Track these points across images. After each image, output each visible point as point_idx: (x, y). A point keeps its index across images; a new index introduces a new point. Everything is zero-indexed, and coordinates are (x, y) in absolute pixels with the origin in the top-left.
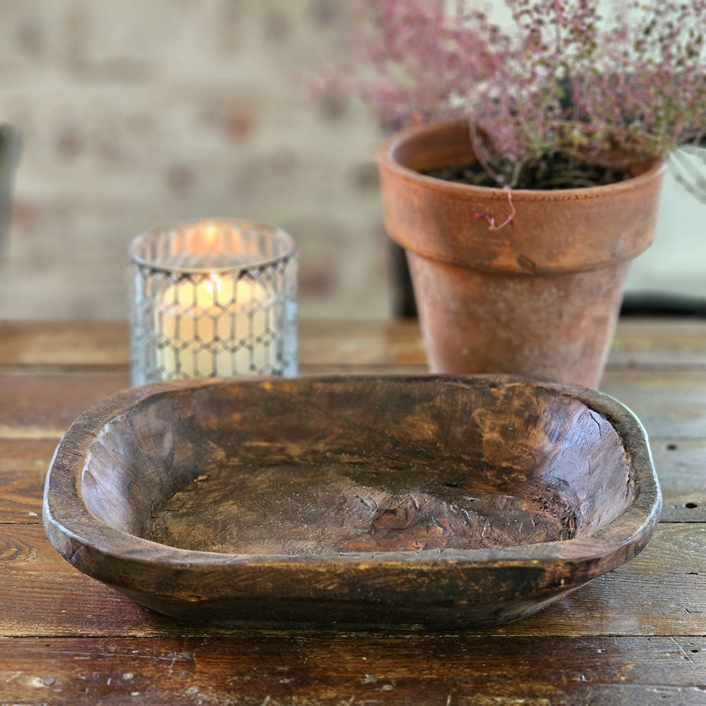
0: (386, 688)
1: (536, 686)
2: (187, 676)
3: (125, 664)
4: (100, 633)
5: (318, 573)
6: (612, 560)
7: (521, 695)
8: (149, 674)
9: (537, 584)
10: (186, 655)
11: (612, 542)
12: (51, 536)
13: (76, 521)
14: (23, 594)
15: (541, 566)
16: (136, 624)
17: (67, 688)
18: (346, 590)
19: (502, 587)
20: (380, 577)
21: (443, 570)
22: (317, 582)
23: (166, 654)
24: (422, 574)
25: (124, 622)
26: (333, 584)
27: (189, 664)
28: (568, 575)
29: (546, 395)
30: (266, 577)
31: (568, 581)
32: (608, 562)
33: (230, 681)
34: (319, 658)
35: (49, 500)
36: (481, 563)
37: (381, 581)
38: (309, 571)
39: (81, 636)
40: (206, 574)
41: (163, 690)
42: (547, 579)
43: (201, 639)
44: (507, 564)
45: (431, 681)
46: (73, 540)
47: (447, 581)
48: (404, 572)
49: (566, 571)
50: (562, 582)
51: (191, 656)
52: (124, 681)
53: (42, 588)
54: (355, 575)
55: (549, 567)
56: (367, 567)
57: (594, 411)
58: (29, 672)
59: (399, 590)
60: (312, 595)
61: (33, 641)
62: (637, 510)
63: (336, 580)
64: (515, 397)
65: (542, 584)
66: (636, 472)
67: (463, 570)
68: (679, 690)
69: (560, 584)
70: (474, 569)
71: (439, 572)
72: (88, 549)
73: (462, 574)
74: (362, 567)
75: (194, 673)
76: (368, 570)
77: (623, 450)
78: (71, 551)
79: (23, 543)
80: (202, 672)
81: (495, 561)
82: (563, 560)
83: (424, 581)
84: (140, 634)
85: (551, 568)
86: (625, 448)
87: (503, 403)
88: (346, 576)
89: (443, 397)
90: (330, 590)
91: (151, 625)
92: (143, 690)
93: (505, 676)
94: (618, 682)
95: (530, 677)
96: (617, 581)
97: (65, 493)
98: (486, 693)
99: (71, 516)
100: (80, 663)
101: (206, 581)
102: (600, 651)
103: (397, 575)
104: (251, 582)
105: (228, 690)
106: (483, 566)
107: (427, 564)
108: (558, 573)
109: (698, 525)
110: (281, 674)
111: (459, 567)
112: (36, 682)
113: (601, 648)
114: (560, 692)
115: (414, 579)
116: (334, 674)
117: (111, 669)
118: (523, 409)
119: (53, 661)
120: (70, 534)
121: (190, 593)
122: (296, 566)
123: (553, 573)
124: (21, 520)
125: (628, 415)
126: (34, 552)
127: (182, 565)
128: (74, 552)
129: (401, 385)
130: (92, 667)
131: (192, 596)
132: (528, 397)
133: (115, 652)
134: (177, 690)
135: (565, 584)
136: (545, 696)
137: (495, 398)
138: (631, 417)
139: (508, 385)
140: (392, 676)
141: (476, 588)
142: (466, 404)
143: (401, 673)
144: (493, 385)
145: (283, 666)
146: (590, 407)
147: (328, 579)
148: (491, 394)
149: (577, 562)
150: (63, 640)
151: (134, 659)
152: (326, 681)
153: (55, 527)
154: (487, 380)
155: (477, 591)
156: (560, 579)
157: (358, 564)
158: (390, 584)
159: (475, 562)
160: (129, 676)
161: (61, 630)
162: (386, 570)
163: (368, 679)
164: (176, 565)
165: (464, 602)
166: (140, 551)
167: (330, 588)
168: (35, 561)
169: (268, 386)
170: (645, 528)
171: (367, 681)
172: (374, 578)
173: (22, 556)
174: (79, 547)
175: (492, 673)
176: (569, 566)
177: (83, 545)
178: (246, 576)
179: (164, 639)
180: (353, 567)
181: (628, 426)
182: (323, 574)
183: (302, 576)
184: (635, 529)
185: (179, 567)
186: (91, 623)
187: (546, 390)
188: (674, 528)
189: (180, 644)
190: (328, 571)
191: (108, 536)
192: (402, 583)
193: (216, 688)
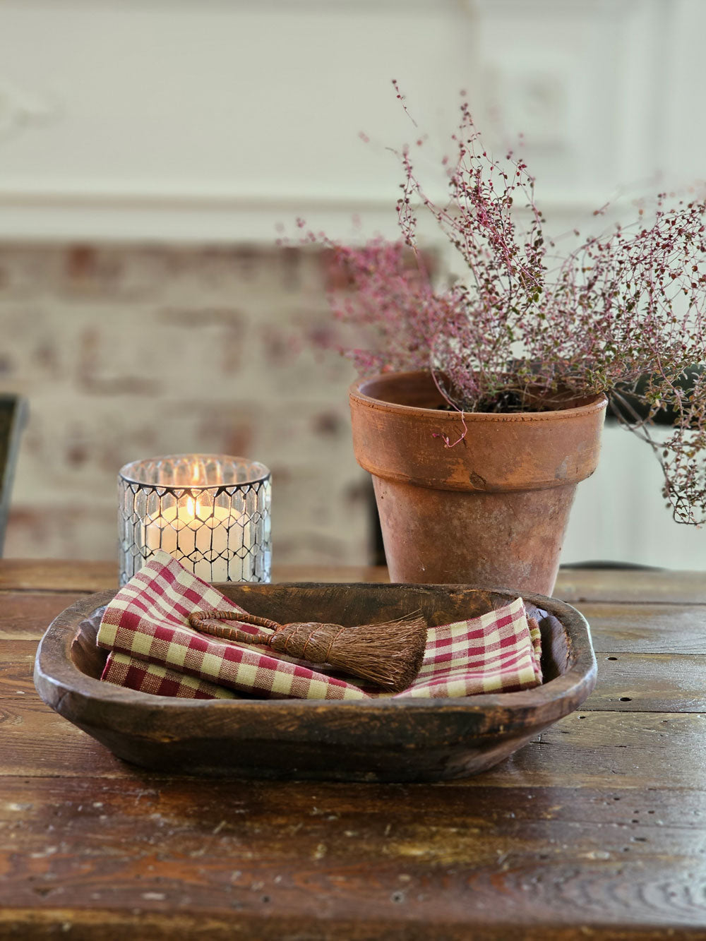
0: (332, 818)
1: (469, 820)
2: (152, 806)
3: (95, 797)
4: (75, 775)
5: (281, 716)
6: (548, 711)
7: (454, 825)
8: (116, 804)
9: (478, 729)
10: (152, 791)
11: (547, 695)
12: (40, 690)
13: (63, 674)
14: (6, 747)
15: (482, 712)
16: (109, 770)
17: (41, 811)
18: (305, 732)
19: (446, 731)
20: (336, 720)
21: (394, 714)
22: (279, 723)
23: (134, 791)
24: (373, 717)
25: (97, 768)
26: (292, 726)
27: (155, 799)
28: (507, 721)
29: (500, 599)
30: (233, 718)
31: (507, 727)
32: (544, 712)
33: (190, 811)
34: (273, 796)
35: (40, 660)
36: (428, 708)
37: (337, 723)
38: (271, 713)
39: (58, 777)
40: (178, 715)
41: (129, 815)
42: (488, 724)
43: (167, 781)
44: (450, 710)
45: (372, 815)
46: (60, 689)
47: (397, 725)
48: (357, 715)
49: (505, 718)
50: (502, 728)
51: (157, 792)
52: (93, 808)
53: (25, 743)
54: (313, 717)
55: (489, 713)
56: (324, 710)
57: (543, 609)
58: (9, 800)
59: (352, 732)
60: (274, 736)
61: (14, 779)
62: (573, 675)
63: (296, 722)
64: (471, 601)
65: (483, 729)
66: (575, 650)
67: (411, 715)
68: (600, 825)
69: (499, 730)
70: (421, 714)
71: (389, 716)
72: (74, 695)
73: (410, 719)
74: (320, 710)
75: (158, 804)
76: (324, 713)
77: (566, 635)
78: (58, 699)
79: (10, 712)
80: (164, 804)
81: (440, 707)
82: (501, 707)
83: (376, 725)
84: (111, 777)
85: (491, 714)
86: (568, 633)
87: (461, 606)
88: (305, 719)
89: (406, 601)
90: (290, 732)
91: (121, 771)
92: (110, 814)
93: (441, 813)
94: (545, 819)
95: (464, 813)
96: (552, 750)
97: (55, 655)
98: (423, 824)
99: (59, 671)
100: (54, 795)
101: (178, 722)
102: (530, 797)
103: (351, 718)
104: (218, 723)
105: (188, 816)
106: (429, 711)
107: (378, 709)
108: (497, 719)
109: (631, 714)
110: (238, 807)
111: (407, 712)
112: (13, 807)
113: (531, 795)
114: (490, 824)
115: (367, 723)
116: (285, 807)
117: (83, 799)
118: (478, 612)
119: (30, 793)
120: (57, 683)
121: (164, 733)
122: (259, 708)
123: (493, 719)
124: (10, 696)
125: (573, 611)
126: (19, 719)
127: (157, 706)
128: (60, 699)
129: (369, 591)
130: (66, 798)
131: (165, 737)
132: (484, 602)
133: (88, 788)
134: (141, 815)
135: (504, 730)
136: (476, 827)
137: (452, 602)
138: (576, 613)
139: (465, 591)
140: (338, 810)
141: (423, 732)
142: (427, 607)
143: (347, 808)
144: (452, 592)
145: (240, 800)
146: (539, 607)
147: (288, 721)
148: (450, 598)
149: (515, 709)
150: (42, 779)
151: (104, 793)
152: (278, 812)
153: (45, 680)
154: (446, 588)
155: (424, 735)
156: (499, 725)
157: (316, 708)
158: (346, 726)
159: (422, 708)
160: (98, 805)
161: (39, 772)
162: (341, 713)
163: (316, 811)
164: (151, 706)
165: (412, 746)
166: (120, 695)
167: (291, 729)
168: (20, 724)
169: (246, 589)
170: (579, 687)
171: (315, 813)
172: (331, 721)
173: (8, 721)
174: (64, 694)
175: (429, 809)
176: (507, 713)
177: (68, 691)
178: (215, 717)
179: (132, 780)
180: (312, 710)
181: (571, 619)
182: (284, 716)
183: (265, 718)
184: (569, 687)
185: (154, 708)
186: (67, 768)
187: (500, 595)
188: (608, 714)
189: (147, 784)
190: (289, 714)
191: (91, 685)
192: (356, 727)
193: (177, 815)
